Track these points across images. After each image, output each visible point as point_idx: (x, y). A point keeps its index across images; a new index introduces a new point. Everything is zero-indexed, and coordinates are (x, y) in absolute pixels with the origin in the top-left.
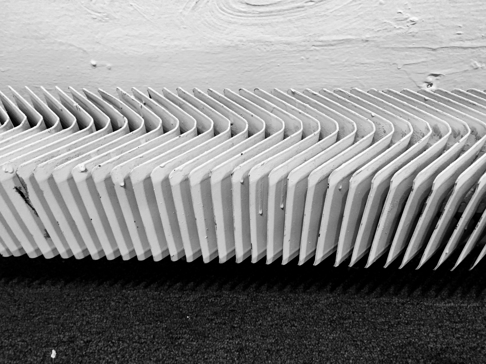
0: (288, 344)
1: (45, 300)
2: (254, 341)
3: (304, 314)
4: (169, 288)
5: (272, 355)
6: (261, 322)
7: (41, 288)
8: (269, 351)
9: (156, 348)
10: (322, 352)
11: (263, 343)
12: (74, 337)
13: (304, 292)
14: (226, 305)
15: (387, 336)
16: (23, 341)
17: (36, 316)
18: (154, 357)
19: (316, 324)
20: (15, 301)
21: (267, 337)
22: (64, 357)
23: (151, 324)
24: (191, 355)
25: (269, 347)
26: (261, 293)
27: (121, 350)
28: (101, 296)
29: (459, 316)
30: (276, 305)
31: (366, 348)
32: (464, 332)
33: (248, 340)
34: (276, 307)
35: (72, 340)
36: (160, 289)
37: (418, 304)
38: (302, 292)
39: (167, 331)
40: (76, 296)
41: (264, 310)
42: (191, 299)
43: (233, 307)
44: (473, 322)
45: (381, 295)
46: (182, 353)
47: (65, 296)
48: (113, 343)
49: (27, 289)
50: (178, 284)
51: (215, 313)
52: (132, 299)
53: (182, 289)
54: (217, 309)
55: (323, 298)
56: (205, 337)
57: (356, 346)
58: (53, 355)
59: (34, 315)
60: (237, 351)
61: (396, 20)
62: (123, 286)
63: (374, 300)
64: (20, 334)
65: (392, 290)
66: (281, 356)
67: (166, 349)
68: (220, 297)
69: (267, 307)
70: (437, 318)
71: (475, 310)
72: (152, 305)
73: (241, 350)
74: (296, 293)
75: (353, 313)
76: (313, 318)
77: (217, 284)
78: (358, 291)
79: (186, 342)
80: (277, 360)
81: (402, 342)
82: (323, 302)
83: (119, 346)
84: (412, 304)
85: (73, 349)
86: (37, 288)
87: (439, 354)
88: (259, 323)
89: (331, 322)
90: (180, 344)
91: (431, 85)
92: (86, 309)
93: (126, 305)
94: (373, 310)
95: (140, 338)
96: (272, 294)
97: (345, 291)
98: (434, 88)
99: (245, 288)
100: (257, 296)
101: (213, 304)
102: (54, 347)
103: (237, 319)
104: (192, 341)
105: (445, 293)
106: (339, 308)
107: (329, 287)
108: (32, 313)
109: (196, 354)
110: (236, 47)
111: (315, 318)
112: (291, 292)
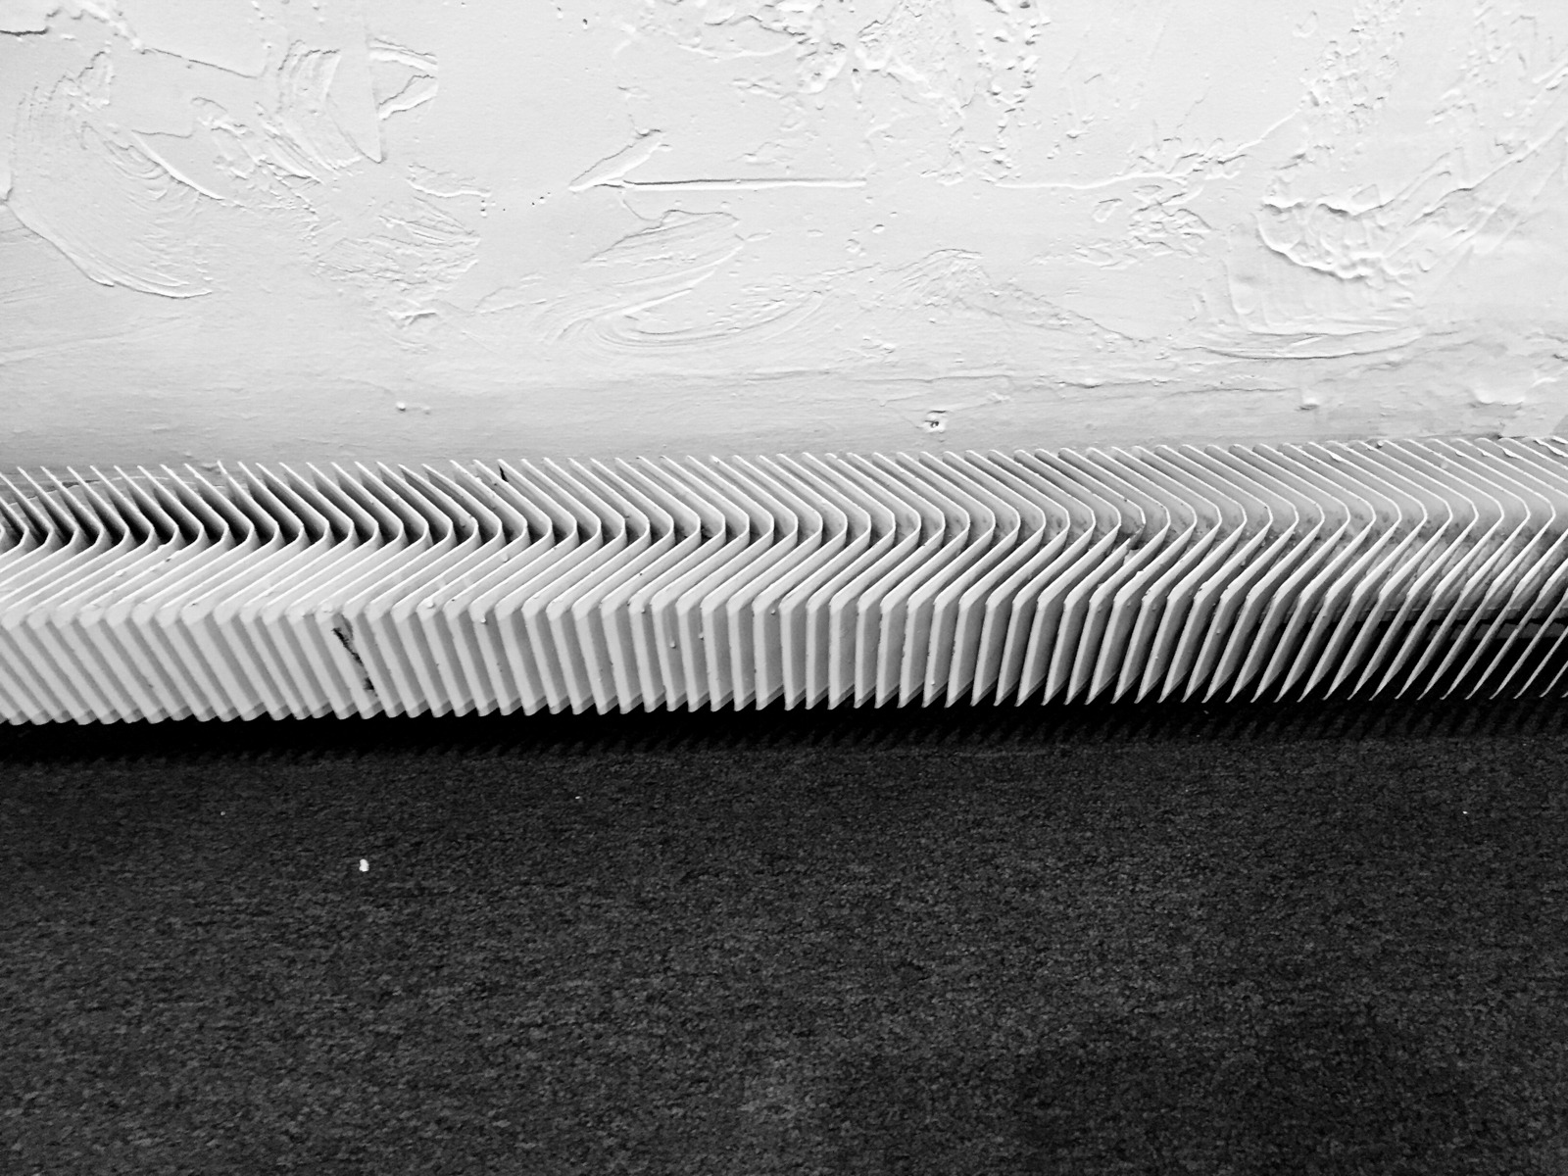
0: (741, 829)
1: (330, 783)
2: (686, 828)
3: (768, 781)
4: (541, 753)
5: (714, 845)
6: (697, 798)
7: (318, 764)
8: (709, 839)
9: (529, 846)
10: (793, 836)
11: (701, 829)
12: (392, 838)
13: (770, 747)
14: (640, 775)
15: (895, 807)
16: (307, 850)
17: (321, 810)
18: (529, 859)
19: (785, 795)
20: (277, 789)
21: (707, 819)
22: (381, 869)
23: (517, 811)
24: (588, 854)
25: (711, 834)
26: (698, 752)
27: (474, 853)
28: (426, 772)
29: (1010, 770)
30: (721, 771)
31: (860, 827)
32: (1013, 794)
33: (676, 827)
34: (723, 775)
35: (390, 843)
36: (525, 755)
37: (950, 755)
38: (767, 748)
39: (545, 821)
40: (381, 774)
41: (702, 779)
42: (581, 768)
43: (652, 777)
44: (1031, 779)
45: (894, 745)
46: (573, 852)
47: (364, 776)
48: (459, 843)
49: (293, 768)
50: (556, 746)
51: (622, 790)
52: (480, 774)
53: (563, 754)
54: (626, 782)
55: (798, 756)
56: (608, 826)
57: (845, 825)
58: (364, 866)
59: (316, 809)
60: (660, 843)
61: (863, 348)
62: (462, 754)
63: (880, 754)
64: (299, 841)
65: (911, 737)
66: (728, 846)
67: (547, 846)
68: (630, 763)
69: (708, 775)
70: (976, 777)
71: (1037, 760)
72: (516, 781)
73: (665, 842)
74: (756, 750)
75: (846, 775)
76: (781, 787)
77: (624, 742)
78: (857, 741)
79: (578, 835)
80: (721, 851)
81: (916, 815)
82: (798, 762)
83: (469, 847)
84: (941, 757)
85: (395, 857)
86: (311, 765)
87: (969, 830)
88: (695, 800)
89: (810, 791)
90: (568, 839)
91: (937, 423)
92: (405, 794)
93: (471, 785)
94: (878, 770)
95: (502, 833)
96: (716, 754)
97: (836, 742)
98: (940, 428)
99: (671, 748)
100: (691, 758)
101: (618, 775)
102: (363, 856)
103: (658, 796)
104: (587, 833)
105: (995, 736)
106: (824, 770)
107: (811, 737)
108: (311, 805)
109: (595, 851)
110: (629, 382)
111: (784, 787)
112: (748, 749)
